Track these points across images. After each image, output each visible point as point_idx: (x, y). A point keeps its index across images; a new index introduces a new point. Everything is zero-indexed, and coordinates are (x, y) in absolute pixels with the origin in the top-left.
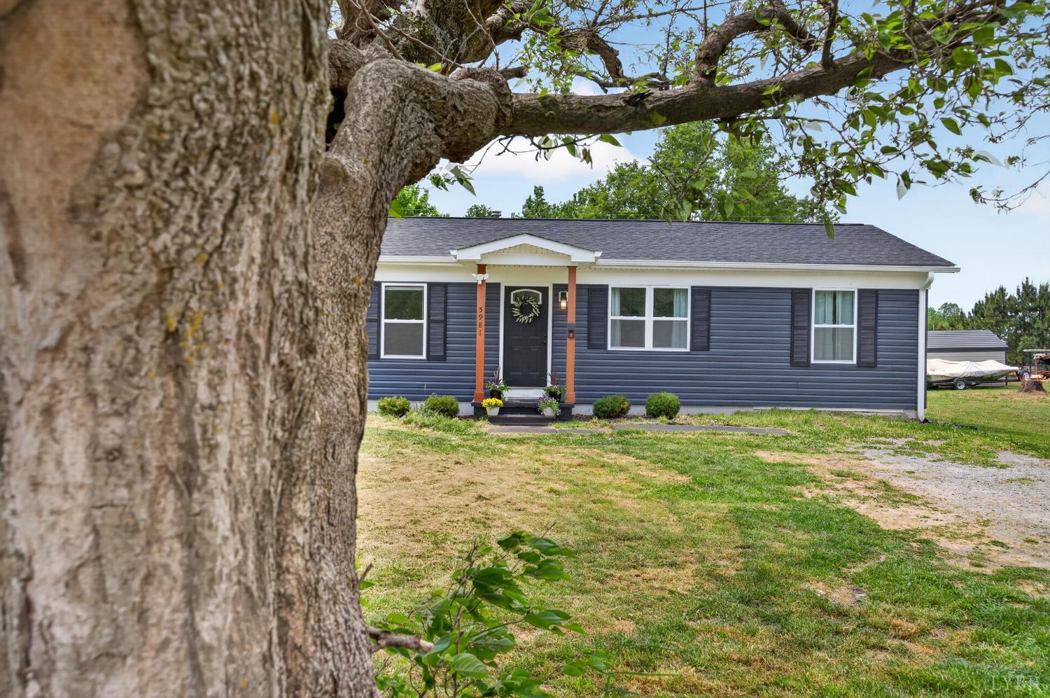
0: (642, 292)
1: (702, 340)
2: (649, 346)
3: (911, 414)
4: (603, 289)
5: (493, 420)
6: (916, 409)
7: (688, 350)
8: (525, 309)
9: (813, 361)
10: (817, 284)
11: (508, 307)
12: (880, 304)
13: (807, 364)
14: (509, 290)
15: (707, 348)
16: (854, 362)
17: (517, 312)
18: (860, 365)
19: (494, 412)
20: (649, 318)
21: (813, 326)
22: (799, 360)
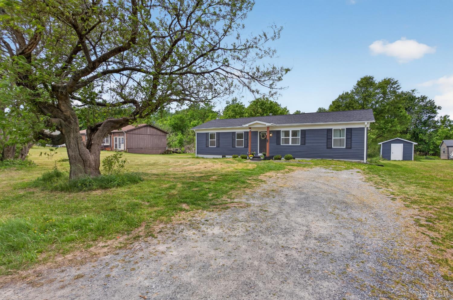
0: (289, 131)
1: (303, 142)
2: (290, 144)
3: (362, 161)
4: (280, 131)
5: (251, 159)
6: (364, 160)
7: (300, 145)
8: (263, 136)
9: (333, 147)
10: (334, 128)
11: (260, 136)
12: (352, 132)
13: (331, 148)
14: (260, 132)
15: (305, 144)
16: (345, 147)
17: (262, 137)
18: (346, 148)
19: (251, 158)
20: (290, 137)
21: (333, 138)
22: (329, 147)
